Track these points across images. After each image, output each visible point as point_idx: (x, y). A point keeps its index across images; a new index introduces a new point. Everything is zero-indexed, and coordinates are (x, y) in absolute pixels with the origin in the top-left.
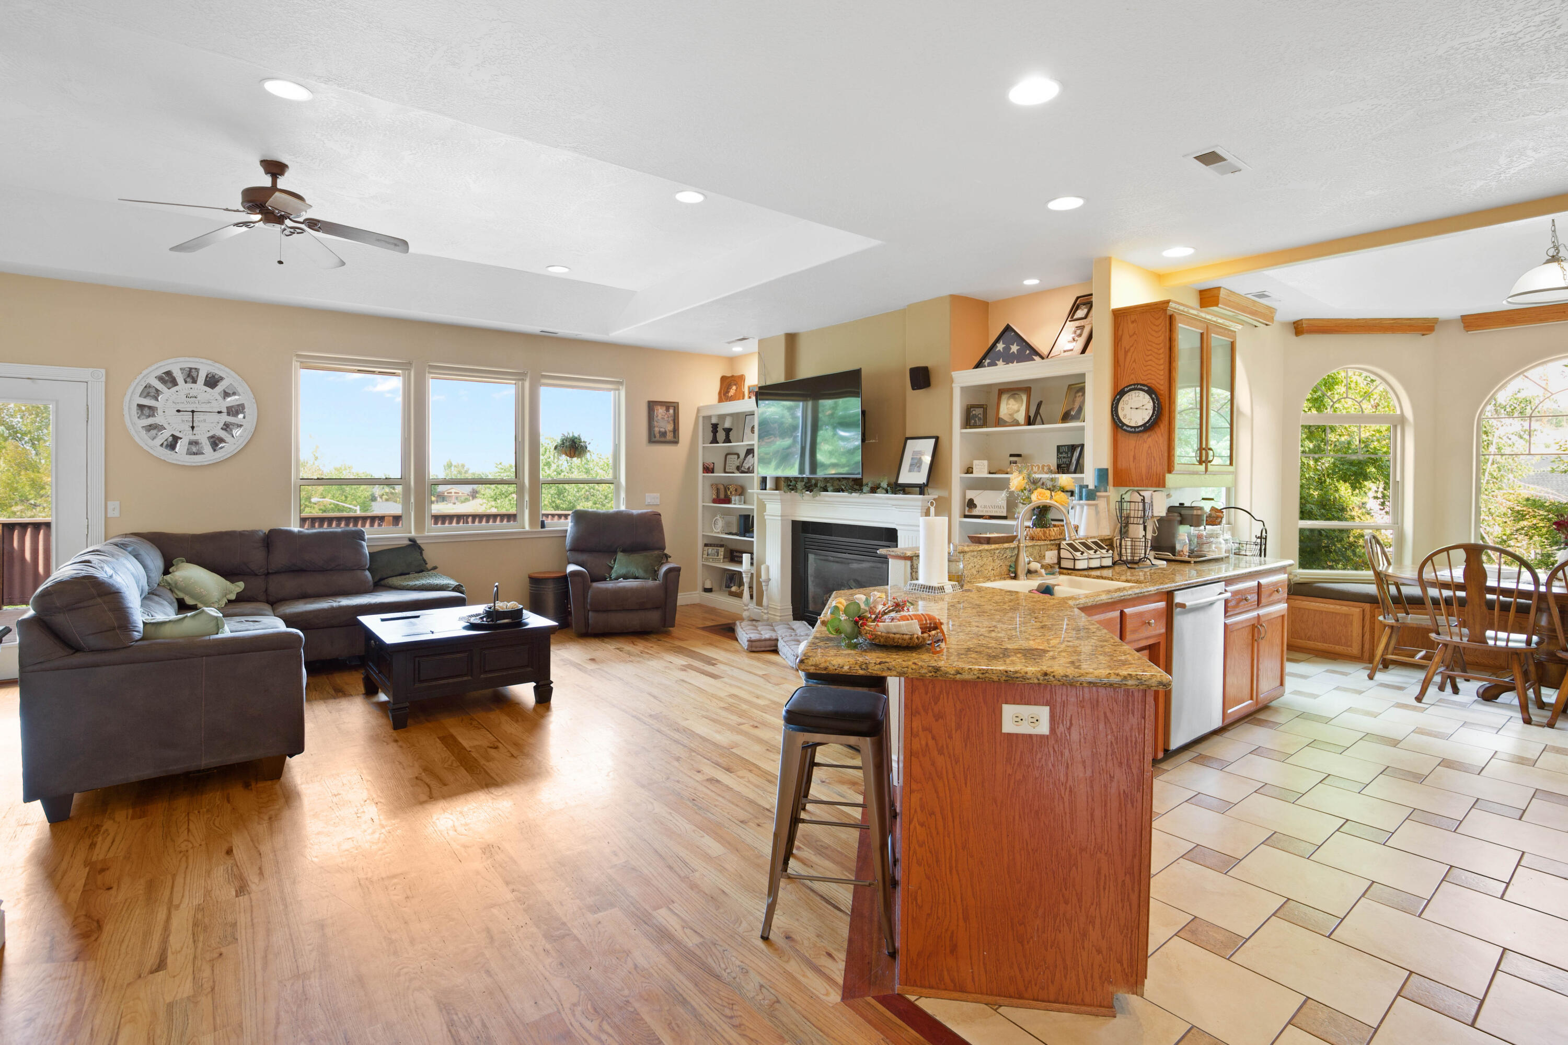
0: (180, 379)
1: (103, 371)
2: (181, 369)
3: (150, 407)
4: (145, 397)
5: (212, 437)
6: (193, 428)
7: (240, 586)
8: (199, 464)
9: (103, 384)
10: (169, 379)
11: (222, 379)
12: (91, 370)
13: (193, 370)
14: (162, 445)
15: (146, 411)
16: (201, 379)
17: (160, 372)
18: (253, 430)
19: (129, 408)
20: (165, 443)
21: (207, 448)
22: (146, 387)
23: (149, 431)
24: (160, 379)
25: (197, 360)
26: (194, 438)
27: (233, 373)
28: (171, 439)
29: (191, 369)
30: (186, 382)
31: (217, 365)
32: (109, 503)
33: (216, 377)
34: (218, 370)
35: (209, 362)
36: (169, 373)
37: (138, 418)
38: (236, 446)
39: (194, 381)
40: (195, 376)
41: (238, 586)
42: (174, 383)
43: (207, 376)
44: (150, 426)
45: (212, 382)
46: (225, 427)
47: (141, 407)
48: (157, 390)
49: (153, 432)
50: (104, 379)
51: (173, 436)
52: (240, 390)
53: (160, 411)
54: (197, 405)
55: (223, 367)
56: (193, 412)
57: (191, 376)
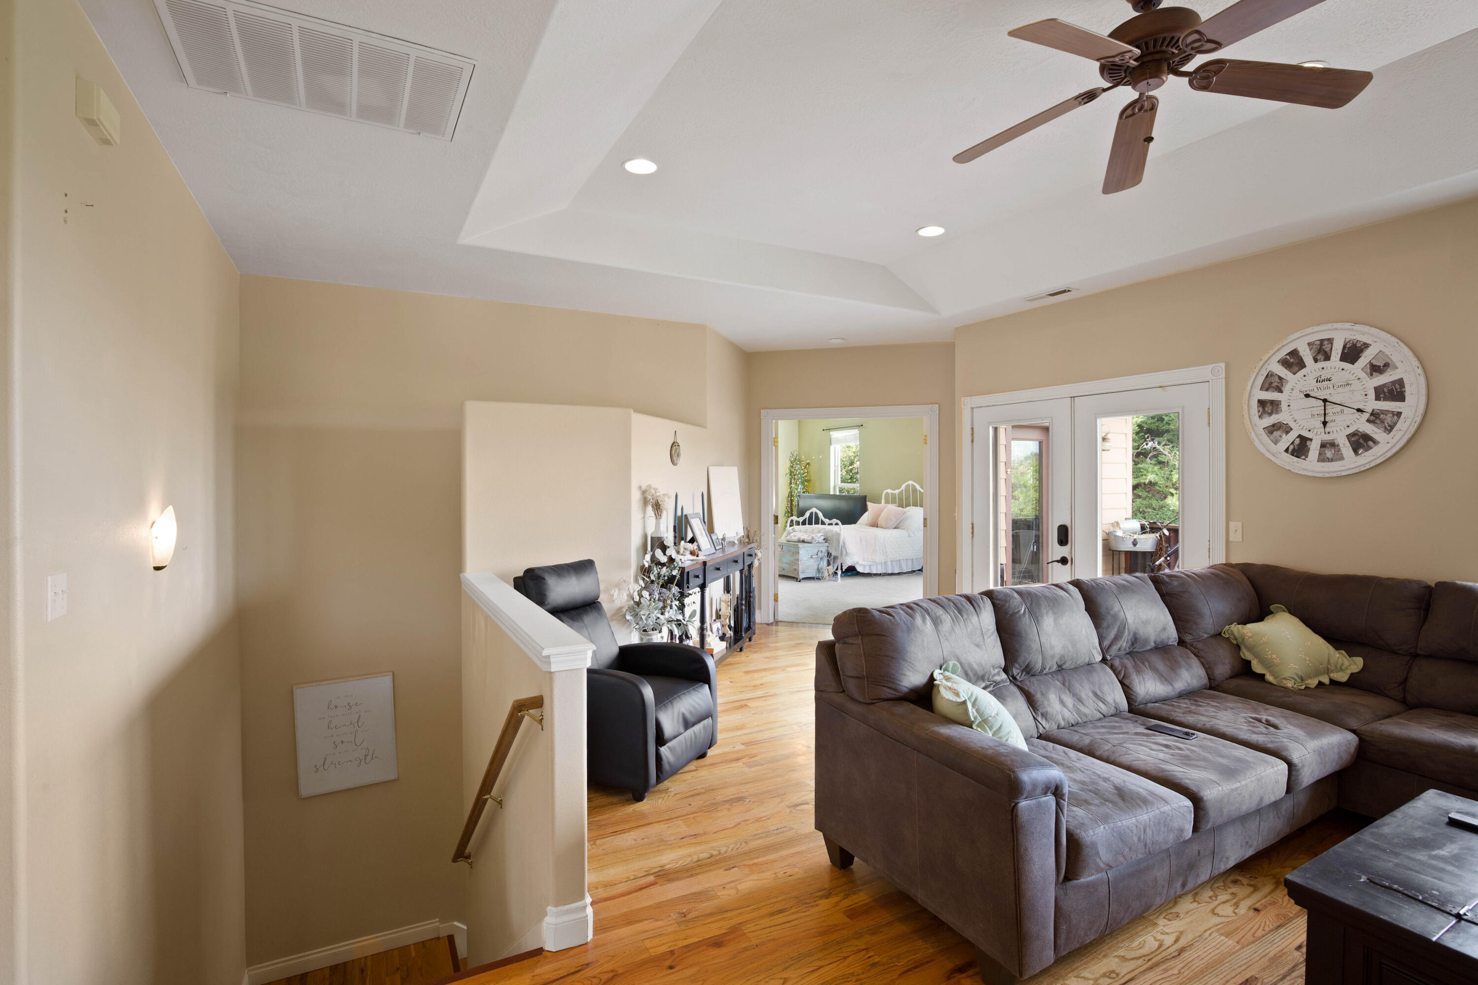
0: (1307, 356)
1: (1223, 365)
2: (1309, 344)
3: (1272, 402)
4: (1267, 390)
5: (1354, 434)
6: (1325, 423)
7: (1356, 664)
8: (1335, 475)
9: (1224, 380)
10: (1294, 362)
11: (1366, 346)
12: (1210, 366)
13: (1326, 342)
14: (1287, 451)
15: (1268, 408)
16: (1336, 354)
17: (1282, 354)
18: (1418, 419)
19: (1249, 406)
20: (1291, 448)
21: (1346, 449)
22: (1267, 375)
23: (1271, 432)
24: (1285, 363)
25: (1329, 326)
26: (1327, 438)
27: (1383, 335)
28: (1298, 441)
29: (1322, 341)
30: (1316, 361)
31: (1358, 327)
32: (1232, 524)
33: (1359, 345)
34: (1360, 334)
35: (1347, 325)
36: (1294, 353)
37: (1260, 417)
38: (1390, 445)
39: (1327, 358)
40: (1328, 350)
41: (1355, 664)
42: (1301, 365)
43: (1344, 347)
44: (1273, 426)
45: (1352, 353)
46: (1372, 418)
47: (1262, 403)
48: (1280, 378)
49: (1277, 434)
50: (1223, 375)
51: (1300, 436)
52: (1395, 358)
53: (1284, 406)
54: (1331, 391)
55: (1367, 328)
56: (1325, 401)
57: (1322, 351)
